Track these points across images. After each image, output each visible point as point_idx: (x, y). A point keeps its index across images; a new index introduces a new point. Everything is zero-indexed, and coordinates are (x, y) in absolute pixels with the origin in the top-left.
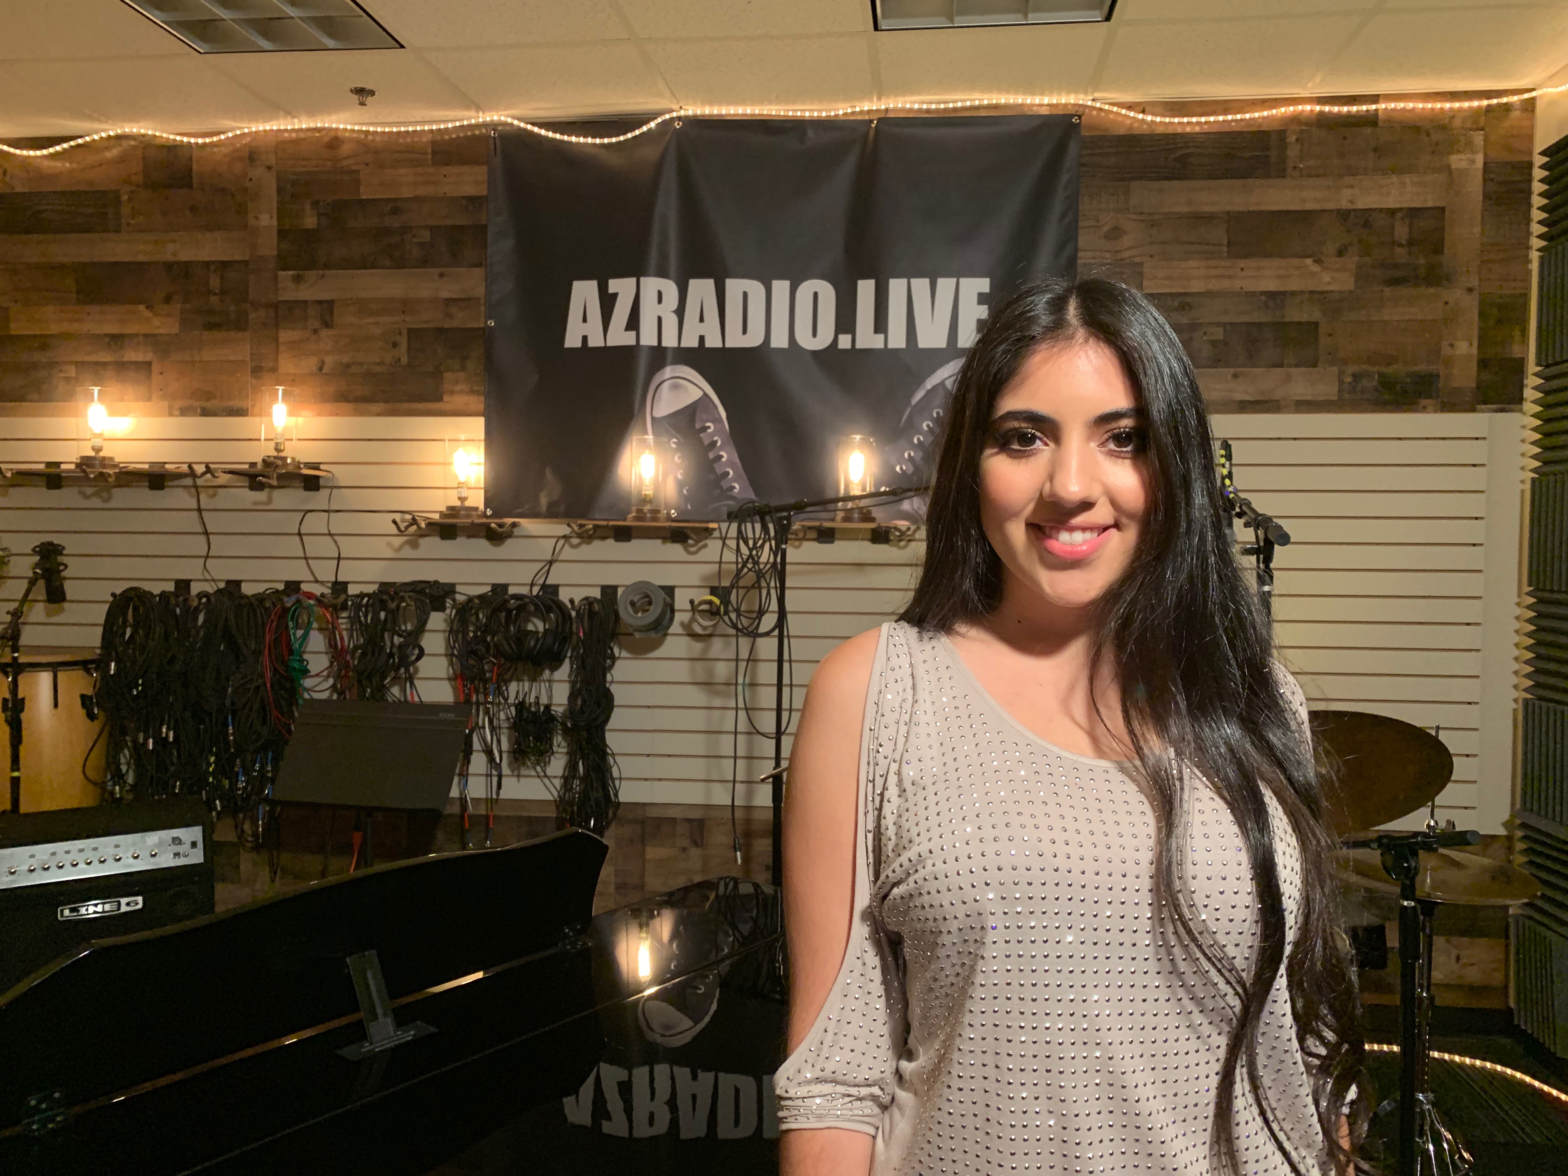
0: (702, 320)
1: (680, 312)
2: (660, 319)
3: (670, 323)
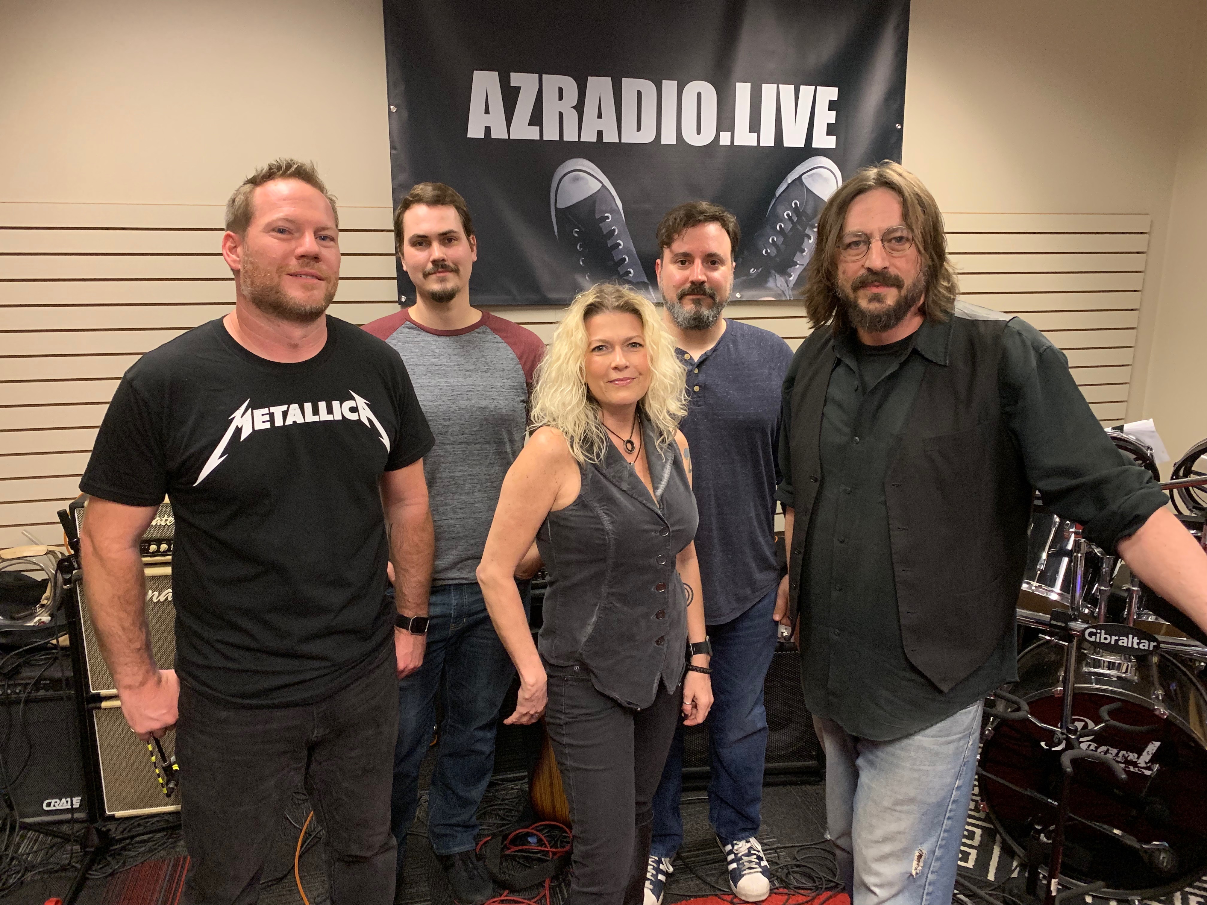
0: (600, 116)
1: (579, 108)
2: (561, 115)
3: (571, 118)
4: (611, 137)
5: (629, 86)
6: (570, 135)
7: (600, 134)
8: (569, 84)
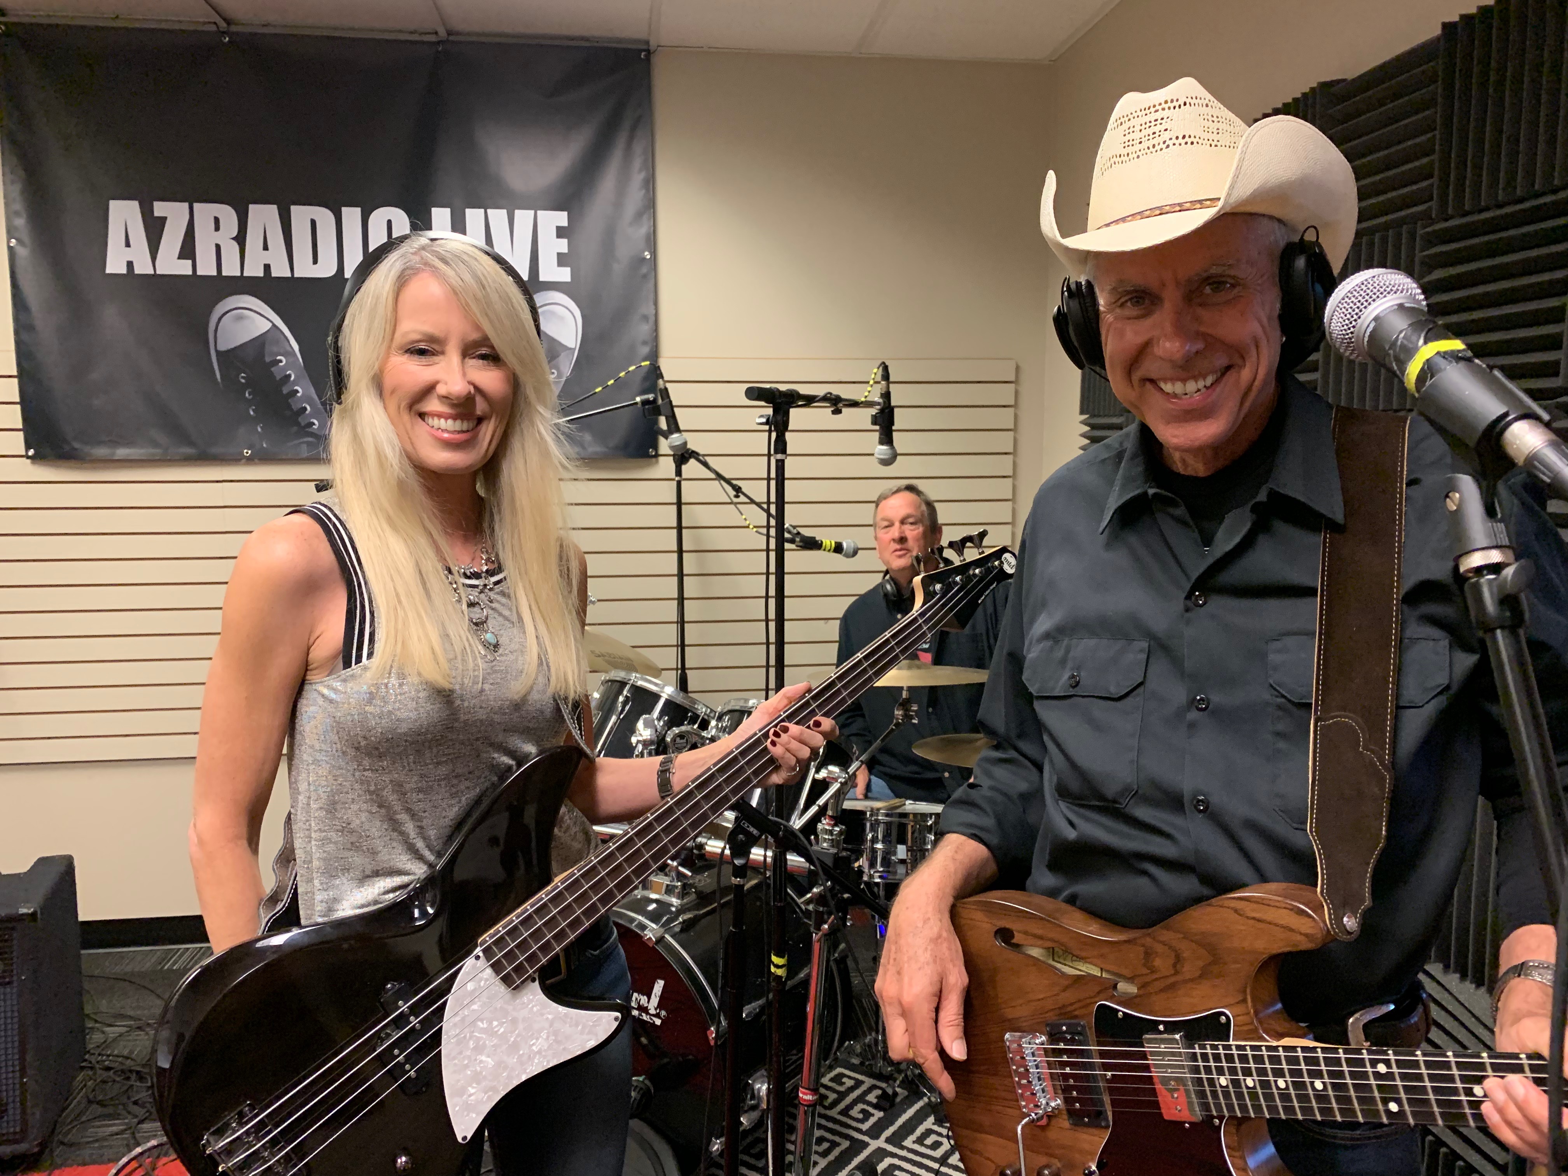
0: (266, 248)
1: (241, 239)
2: (218, 247)
3: (231, 251)
4: (280, 270)
5: (301, 215)
6: (231, 269)
7: (267, 267)
8: (228, 214)
